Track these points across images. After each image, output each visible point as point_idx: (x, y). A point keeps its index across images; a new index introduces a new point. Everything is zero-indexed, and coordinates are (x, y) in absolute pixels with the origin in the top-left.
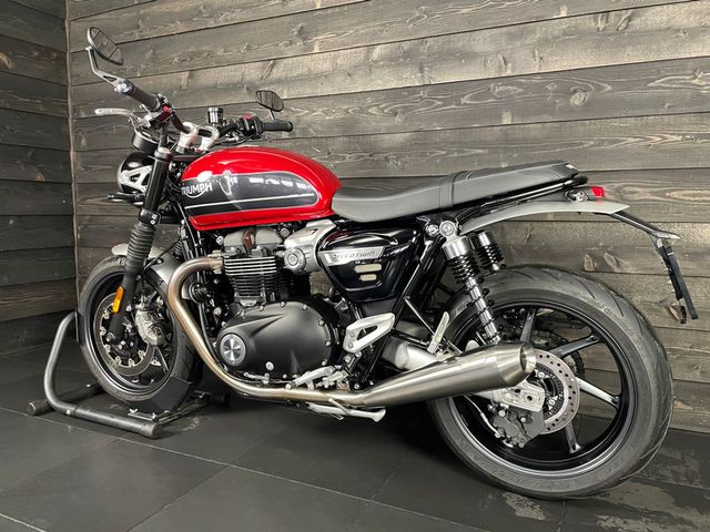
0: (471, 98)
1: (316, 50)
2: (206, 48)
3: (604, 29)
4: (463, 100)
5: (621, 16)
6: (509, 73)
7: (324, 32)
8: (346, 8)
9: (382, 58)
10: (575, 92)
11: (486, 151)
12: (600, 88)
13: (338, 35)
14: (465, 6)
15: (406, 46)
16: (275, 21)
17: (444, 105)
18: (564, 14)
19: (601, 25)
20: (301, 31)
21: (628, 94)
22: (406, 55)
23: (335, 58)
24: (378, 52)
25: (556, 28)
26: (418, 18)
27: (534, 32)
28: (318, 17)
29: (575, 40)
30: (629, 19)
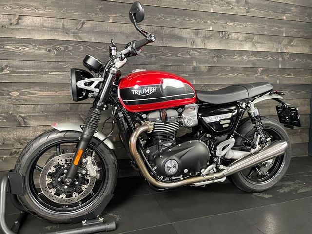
0: (182, 54)
1: (111, 21)
3: (222, 37)
4: (179, 55)
5: (225, 34)
6: (195, 47)
7: (115, 13)
10: (214, 57)
11: (187, 75)
12: (221, 56)
14: (179, 18)
15: (155, 28)
17: (171, 56)
19: (221, 35)
20: (101, 9)
23: (121, 27)
25: (208, 33)
26: (160, 18)
27: (202, 33)
29: (214, 39)
30: (228, 35)
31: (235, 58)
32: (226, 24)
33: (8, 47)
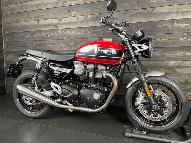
1: (73, 16)
2: (42, 14)
3: (146, 12)
5: (150, 9)
7: (75, 11)
8: (80, 5)
9: (90, 18)
10: (139, 28)
12: (145, 27)
13: (79, 12)
15: (97, 15)
16: (61, 8)
17: (107, 31)
18: (136, 8)
20: (68, 11)
21: (152, 29)
22: (97, 18)
23: (78, 18)
24: (89, 17)
25: (134, 12)
26: (100, 8)
27: (129, 13)
28: (73, 7)
29: (139, 15)
30: (152, 10)
31: (159, 27)
32: (150, 2)
33: (34, 35)
